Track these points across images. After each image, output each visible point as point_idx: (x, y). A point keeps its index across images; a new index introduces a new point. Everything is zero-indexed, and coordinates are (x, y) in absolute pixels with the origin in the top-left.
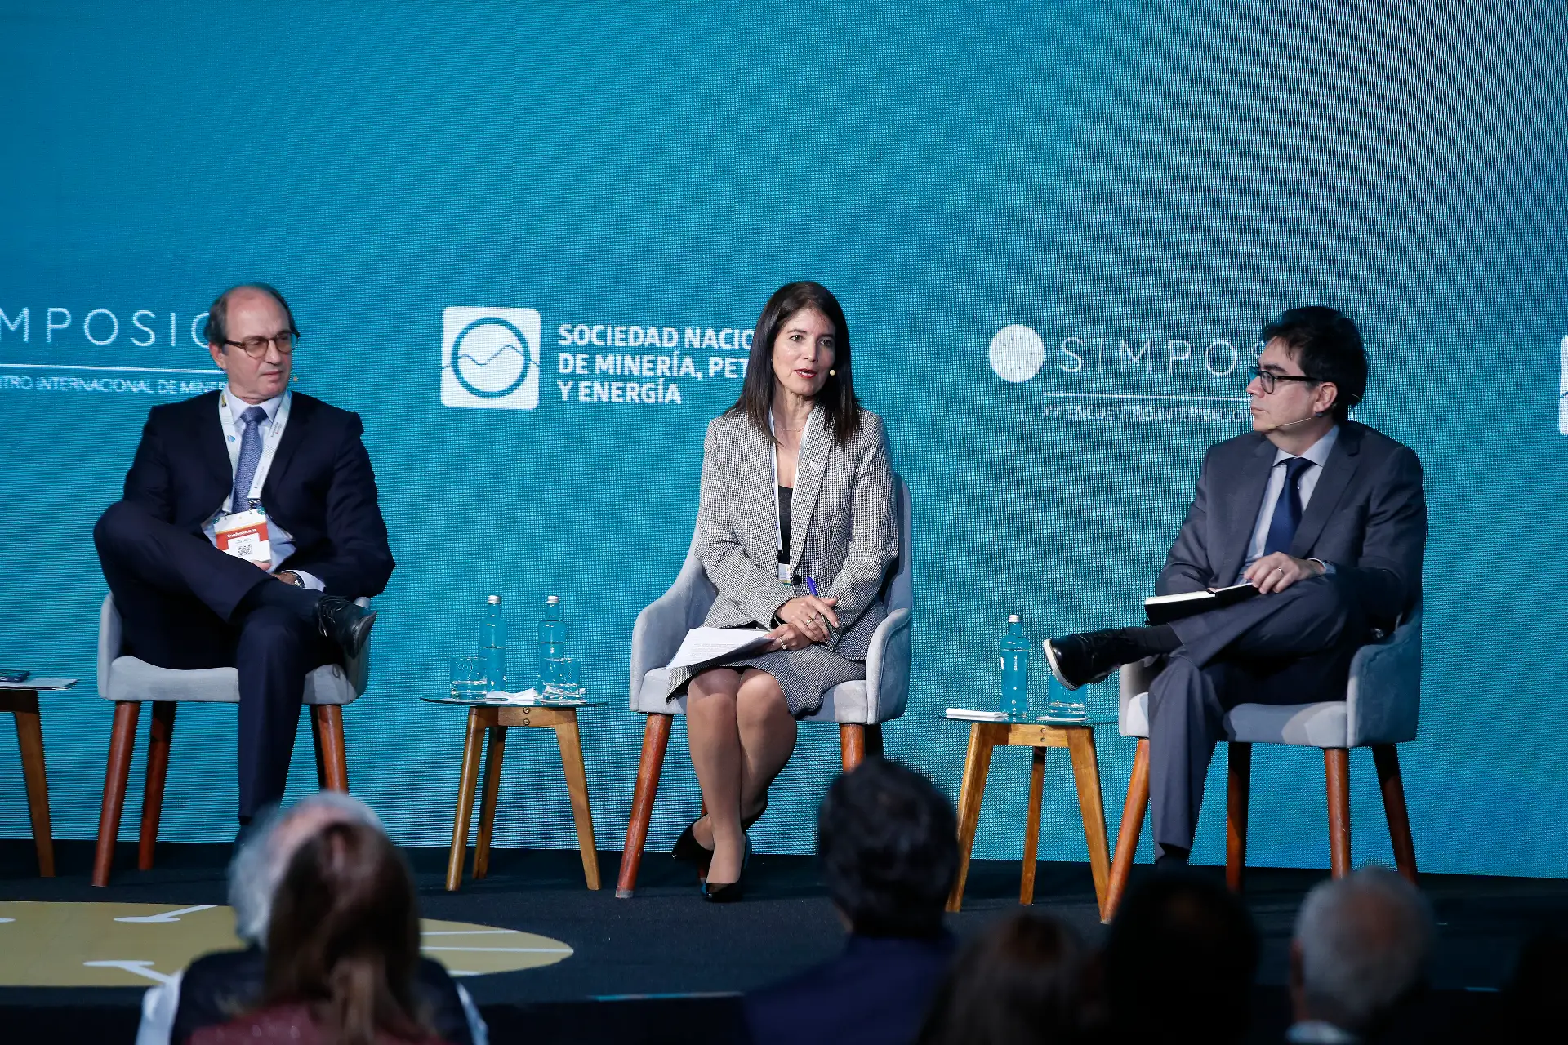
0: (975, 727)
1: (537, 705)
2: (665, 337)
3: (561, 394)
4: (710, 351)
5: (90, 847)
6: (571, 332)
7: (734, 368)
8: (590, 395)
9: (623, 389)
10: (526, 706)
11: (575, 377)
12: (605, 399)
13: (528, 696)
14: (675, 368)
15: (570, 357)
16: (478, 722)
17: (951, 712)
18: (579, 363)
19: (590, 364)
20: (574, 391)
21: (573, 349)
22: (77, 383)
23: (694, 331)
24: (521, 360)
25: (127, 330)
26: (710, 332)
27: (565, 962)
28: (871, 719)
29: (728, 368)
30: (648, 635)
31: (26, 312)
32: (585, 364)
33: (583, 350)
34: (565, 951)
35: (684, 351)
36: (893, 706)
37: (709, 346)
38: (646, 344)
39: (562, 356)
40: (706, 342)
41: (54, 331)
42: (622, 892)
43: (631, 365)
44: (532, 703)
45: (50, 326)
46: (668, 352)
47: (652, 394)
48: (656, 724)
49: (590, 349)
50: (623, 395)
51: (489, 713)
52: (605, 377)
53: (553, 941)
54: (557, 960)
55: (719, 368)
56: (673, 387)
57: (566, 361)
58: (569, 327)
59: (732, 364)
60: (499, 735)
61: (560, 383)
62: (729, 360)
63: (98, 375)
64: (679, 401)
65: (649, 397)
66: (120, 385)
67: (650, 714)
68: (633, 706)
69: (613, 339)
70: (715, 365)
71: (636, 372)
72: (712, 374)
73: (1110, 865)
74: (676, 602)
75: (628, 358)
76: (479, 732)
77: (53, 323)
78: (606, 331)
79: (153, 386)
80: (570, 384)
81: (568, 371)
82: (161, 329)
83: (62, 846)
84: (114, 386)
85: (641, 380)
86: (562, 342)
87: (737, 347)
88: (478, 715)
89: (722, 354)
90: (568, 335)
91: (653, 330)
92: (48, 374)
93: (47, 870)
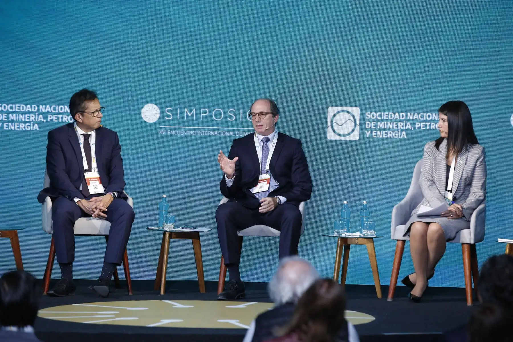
0: (508, 245)
1: (360, 237)
2: (401, 116)
3: (366, 135)
4: (416, 121)
5: (216, 283)
6: (370, 115)
7: (424, 126)
8: (376, 135)
9: (387, 133)
10: (357, 238)
11: (371, 129)
12: (381, 136)
13: (357, 234)
14: (404, 126)
15: (369, 123)
16: (341, 243)
17: (500, 240)
18: (372, 125)
19: (376, 125)
20: (371, 134)
21: (371, 120)
22: (210, 133)
23: (411, 114)
24: (353, 124)
25: (226, 115)
26: (416, 114)
27: (373, 322)
28: (472, 242)
29: (422, 126)
30: (397, 214)
31: (194, 110)
32: (374, 125)
33: (373, 120)
34: (372, 318)
35: (407, 120)
36: (479, 237)
37: (416, 119)
38: (395, 118)
39: (367, 123)
40: (415, 118)
41: (203, 116)
42: (389, 299)
43: (390, 125)
44: (359, 237)
45: (202, 115)
46: (402, 121)
47: (397, 135)
48: (400, 244)
49: (376, 120)
50: (387, 135)
51: (344, 240)
52: (381, 129)
53: (368, 315)
54: (370, 321)
55: (419, 126)
56: (404, 133)
57: (368, 124)
58: (369, 113)
59: (423, 125)
60: (348, 247)
61: (366, 131)
62: (422, 123)
63: (218, 130)
64: (406, 137)
65: (396, 136)
66: (224, 133)
67: (398, 240)
68: (392, 238)
69: (384, 117)
70: (418, 125)
71: (391, 127)
72: (417, 128)
74: (406, 203)
75: (389, 123)
76: (341, 246)
77: (203, 113)
78: (381, 114)
79: (235, 134)
80: (370, 132)
81: (369, 127)
82: (237, 114)
83: (207, 282)
84: (222, 134)
85: (393, 130)
86: (367, 118)
87: (425, 119)
88: (341, 240)
89: (420, 121)
90: (369, 116)
91: (397, 114)
92: (201, 130)
93: (203, 290)
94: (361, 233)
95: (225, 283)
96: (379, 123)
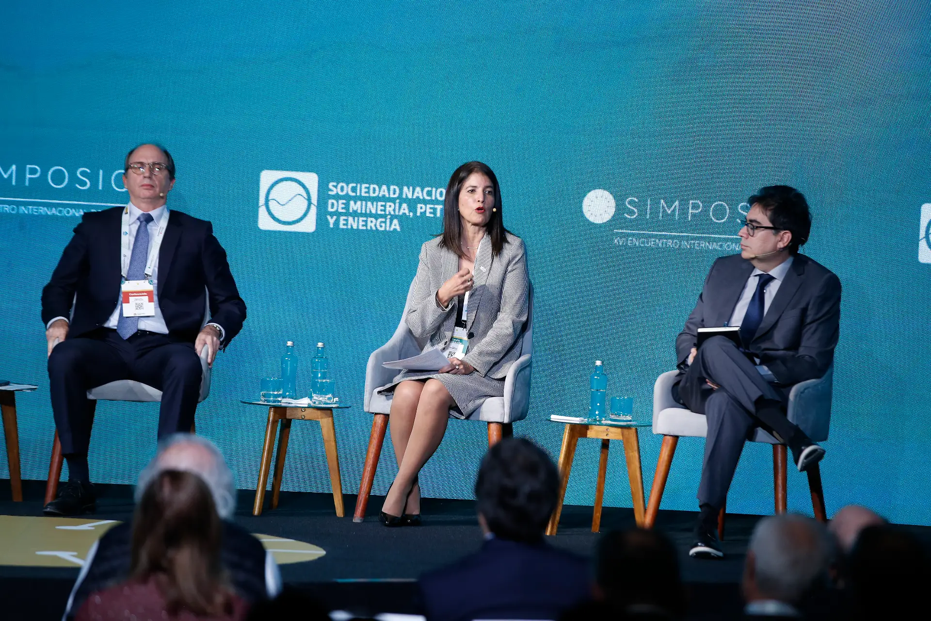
0: (568, 427)
1: (309, 407)
2: (392, 192)
3: (329, 224)
4: (418, 200)
5: (43, 485)
6: (336, 187)
7: (432, 211)
8: (346, 225)
9: (366, 221)
10: (303, 407)
11: (338, 214)
12: (355, 227)
13: (304, 402)
14: (397, 208)
15: (335, 202)
16: (274, 416)
17: (554, 417)
18: (340, 206)
19: (347, 205)
20: (337, 222)
21: (337, 197)
22: (43, 210)
23: (409, 188)
24: (306, 203)
25: (73, 178)
26: (418, 189)
27: (320, 559)
28: (506, 420)
29: (428, 210)
30: (376, 367)
31: (14, 167)
32: (343, 206)
33: (343, 198)
34: (321, 552)
35: (402, 200)
36: (519, 413)
37: (418, 197)
38: (380, 195)
39: (330, 201)
40: (416, 195)
41: (30, 179)
42: (357, 518)
43: (371, 208)
44: (307, 406)
45: (28, 176)
46: (393, 200)
47: (383, 225)
48: (379, 420)
49: (347, 198)
50: (366, 225)
51: (281, 411)
52: (355, 214)
53: (315, 547)
54: (316, 557)
55: (423, 210)
56: (395, 221)
57: (333, 204)
58: (335, 184)
59: (431, 208)
60: (287, 425)
61: (329, 217)
62: (428, 206)
63: (56, 206)
64: (399, 230)
65: (381, 226)
66: (68, 212)
67: (376, 414)
68: (366, 409)
69: (361, 192)
70: (420, 209)
71: (374, 211)
72: (418, 214)
73: (645, 510)
74: (393, 348)
75: (369, 204)
76: (275, 422)
77: (29, 174)
78: (357, 187)
80: (335, 217)
81: (334, 210)
82: (94, 178)
83: (27, 484)
84: (65, 212)
85: (376, 216)
86: (330, 193)
87: (433, 198)
88: (275, 412)
89: (425, 202)
90: (334, 189)
91: (384, 187)
92: (26, 204)
93: (17, 497)
94: (311, 398)
95: (59, 485)
96: (352, 203)
